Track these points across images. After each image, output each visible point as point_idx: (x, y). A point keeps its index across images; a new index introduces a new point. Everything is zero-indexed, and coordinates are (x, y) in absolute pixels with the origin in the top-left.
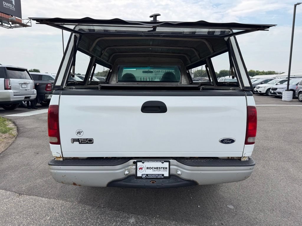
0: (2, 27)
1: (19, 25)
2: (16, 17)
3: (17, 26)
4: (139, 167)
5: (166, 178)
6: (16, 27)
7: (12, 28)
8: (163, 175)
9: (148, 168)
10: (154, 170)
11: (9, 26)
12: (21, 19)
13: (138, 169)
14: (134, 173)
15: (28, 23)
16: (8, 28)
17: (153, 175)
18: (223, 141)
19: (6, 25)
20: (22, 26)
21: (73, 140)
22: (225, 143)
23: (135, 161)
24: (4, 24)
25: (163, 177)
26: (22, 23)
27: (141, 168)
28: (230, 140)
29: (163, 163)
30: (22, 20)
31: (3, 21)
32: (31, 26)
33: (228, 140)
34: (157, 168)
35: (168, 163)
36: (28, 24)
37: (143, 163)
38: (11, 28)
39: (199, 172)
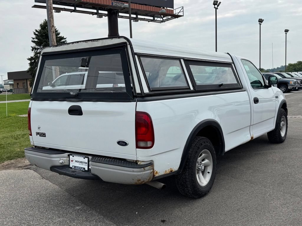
0: (155, 22)
1: (171, 17)
2: (168, 8)
3: (169, 18)
4: (71, 160)
5: (85, 171)
6: (168, 20)
7: (165, 22)
8: (84, 169)
9: (76, 161)
10: (79, 163)
11: (162, 20)
12: (172, 9)
13: (70, 161)
14: (68, 164)
15: (180, 12)
16: (160, 23)
17: (78, 168)
18: (119, 143)
19: (159, 19)
20: (174, 18)
21: (37, 133)
22: (121, 145)
23: (69, 154)
24: (156, 19)
25: (84, 170)
26: (174, 13)
27: (72, 161)
28: (124, 142)
29: (84, 158)
30: (174, 11)
31: (156, 15)
32: (183, 16)
33: (122, 143)
34: (81, 162)
35: (87, 159)
36: (180, 14)
37: (73, 156)
38: (163, 22)
39: (97, 168)
